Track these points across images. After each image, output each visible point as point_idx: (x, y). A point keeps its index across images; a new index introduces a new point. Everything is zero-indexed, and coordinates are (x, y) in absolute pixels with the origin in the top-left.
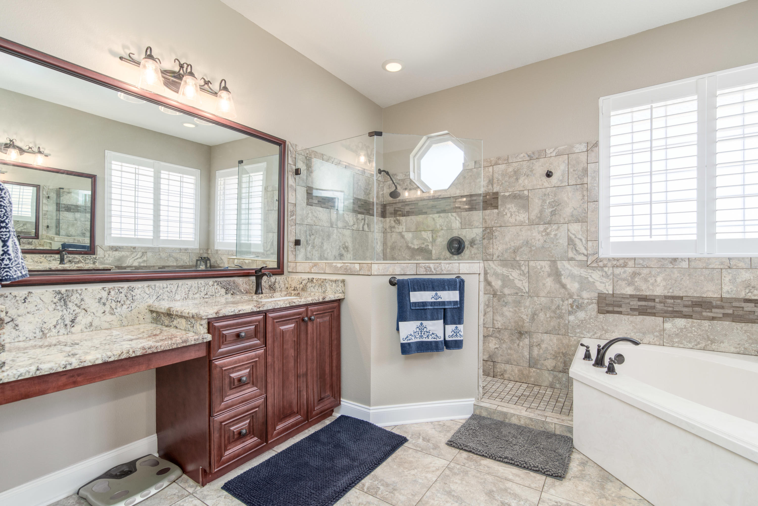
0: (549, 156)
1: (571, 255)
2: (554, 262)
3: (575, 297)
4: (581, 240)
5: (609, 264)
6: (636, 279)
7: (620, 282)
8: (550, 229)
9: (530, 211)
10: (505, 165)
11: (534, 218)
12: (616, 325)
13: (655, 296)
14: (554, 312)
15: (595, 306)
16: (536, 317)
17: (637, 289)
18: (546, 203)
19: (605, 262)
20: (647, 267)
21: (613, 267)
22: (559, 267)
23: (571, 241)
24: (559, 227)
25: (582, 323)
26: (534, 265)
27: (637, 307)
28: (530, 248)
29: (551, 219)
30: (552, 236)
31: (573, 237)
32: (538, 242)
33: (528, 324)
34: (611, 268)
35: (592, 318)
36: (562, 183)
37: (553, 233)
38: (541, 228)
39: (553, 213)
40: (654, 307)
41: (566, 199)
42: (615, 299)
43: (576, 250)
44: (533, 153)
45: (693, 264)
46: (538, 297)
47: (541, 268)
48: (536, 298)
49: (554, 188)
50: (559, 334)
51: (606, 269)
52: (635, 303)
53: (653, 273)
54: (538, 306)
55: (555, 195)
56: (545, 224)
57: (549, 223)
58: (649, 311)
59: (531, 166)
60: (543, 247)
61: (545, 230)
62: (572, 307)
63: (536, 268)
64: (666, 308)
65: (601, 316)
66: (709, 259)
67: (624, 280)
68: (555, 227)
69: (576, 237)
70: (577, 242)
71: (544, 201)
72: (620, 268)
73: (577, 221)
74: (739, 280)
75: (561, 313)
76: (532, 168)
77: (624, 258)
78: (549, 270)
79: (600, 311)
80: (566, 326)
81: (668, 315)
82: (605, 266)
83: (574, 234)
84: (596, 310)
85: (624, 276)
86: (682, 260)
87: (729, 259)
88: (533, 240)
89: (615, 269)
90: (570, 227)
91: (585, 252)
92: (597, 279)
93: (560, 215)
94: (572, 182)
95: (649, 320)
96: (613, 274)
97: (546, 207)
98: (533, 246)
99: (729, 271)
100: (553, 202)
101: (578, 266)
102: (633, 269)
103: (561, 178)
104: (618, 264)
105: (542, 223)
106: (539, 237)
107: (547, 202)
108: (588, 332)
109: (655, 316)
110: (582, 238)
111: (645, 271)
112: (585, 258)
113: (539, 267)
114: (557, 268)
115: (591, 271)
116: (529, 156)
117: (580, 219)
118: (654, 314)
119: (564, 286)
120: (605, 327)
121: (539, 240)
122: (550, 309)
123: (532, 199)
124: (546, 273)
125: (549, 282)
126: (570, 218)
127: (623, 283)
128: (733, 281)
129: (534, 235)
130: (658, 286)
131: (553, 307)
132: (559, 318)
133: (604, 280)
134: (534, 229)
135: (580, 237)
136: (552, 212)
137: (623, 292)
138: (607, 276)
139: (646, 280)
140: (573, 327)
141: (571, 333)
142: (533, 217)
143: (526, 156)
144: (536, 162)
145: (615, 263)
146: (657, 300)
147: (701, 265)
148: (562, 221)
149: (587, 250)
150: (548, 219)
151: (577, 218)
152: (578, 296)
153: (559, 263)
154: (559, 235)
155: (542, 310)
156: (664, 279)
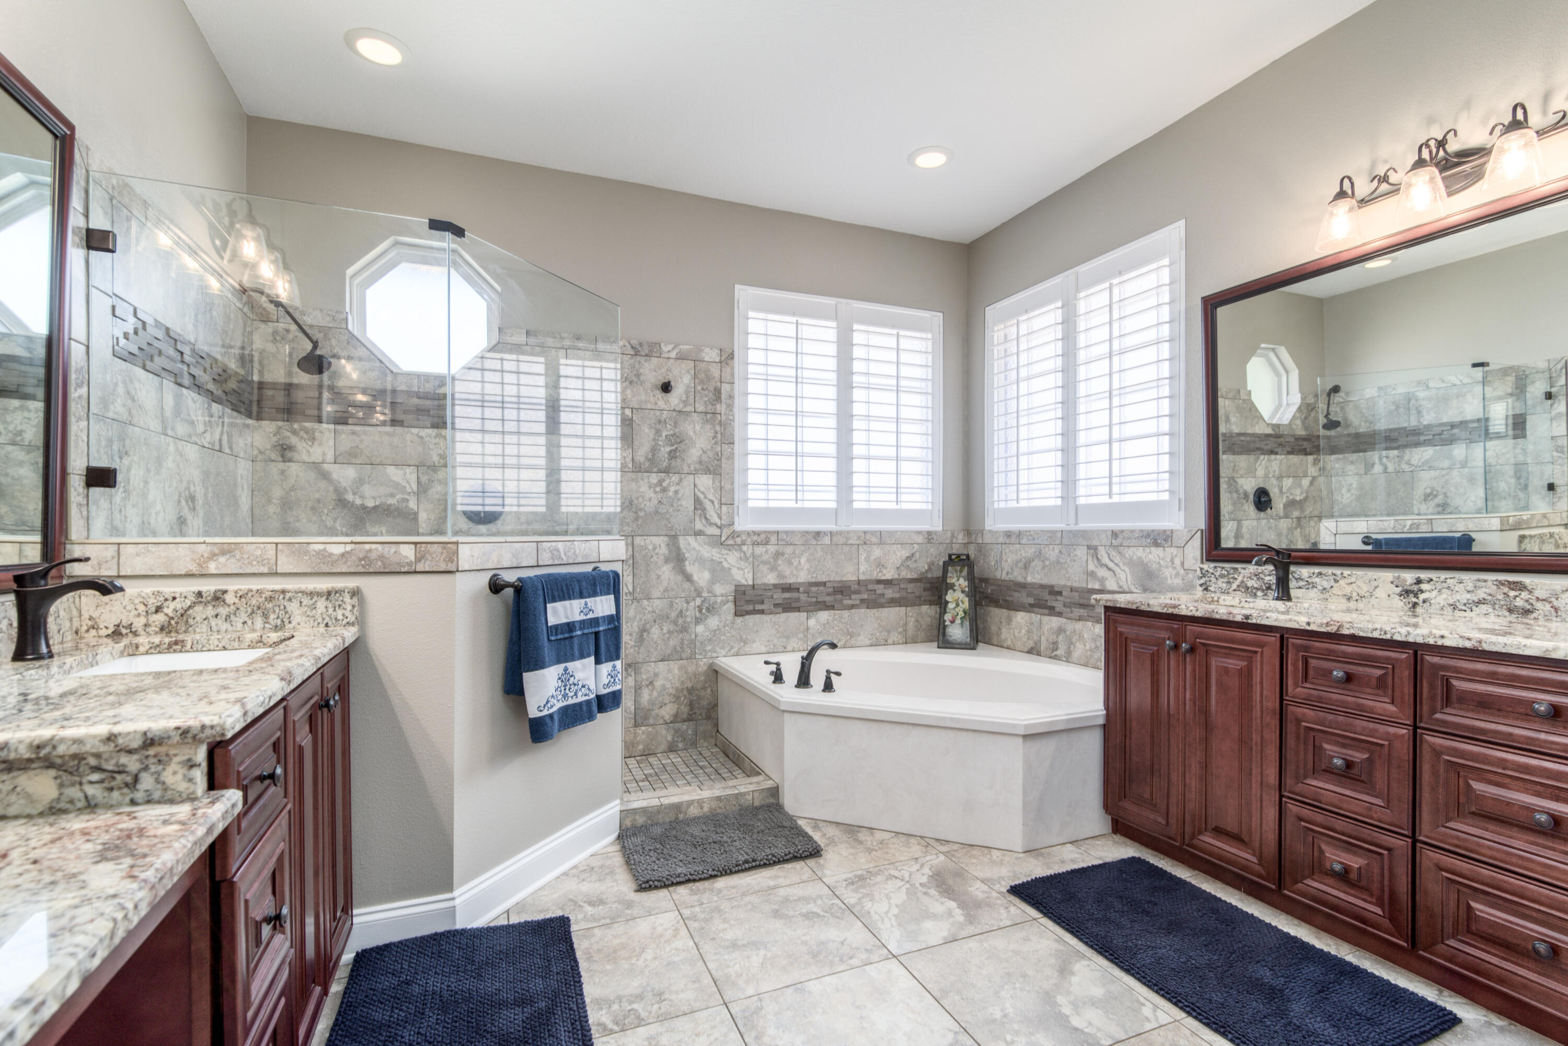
0: (666, 356)
1: (699, 526)
2: (674, 538)
3: (705, 594)
4: (712, 502)
5: (749, 541)
6: (780, 562)
7: (761, 567)
8: (667, 482)
9: (635, 447)
10: (590, 353)
11: (642, 460)
12: (757, 631)
13: (799, 583)
14: (675, 622)
15: (731, 606)
16: (645, 634)
17: (781, 576)
18: (661, 435)
19: (744, 537)
20: (791, 544)
21: (753, 544)
22: (682, 546)
23: (698, 504)
24: (681, 480)
25: (714, 635)
26: (643, 543)
27: (781, 602)
28: (636, 512)
29: (670, 464)
30: (671, 494)
31: (702, 496)
32: (648, 503)
33: (632, 650)
34: (751, 547)
35: (728, 625)
36: (685, 406)
37: (673, 489)
38: (654, 478)
39: (673, 455)
40: (798, 600)
41: (692, 434)
42: (755, 592)
43: (706, 518)
44: (641, 344)
45: (835, 539)
46: (649, 598)
47: (654, 549)
48: (645, 602)
49: (674, 414)
50: (681, 659)
51: (745, 548)
52: (779, 596)
53: (797, 552)
54: (649, 616)
55: (676, 425)
56: (660, 471)
57: (667, 471)
58: (793, 605)
59: (637, 366)
60: (657, 512)
61: (660, 483)
62: (700, 611)
63: (646, 548)
64: (809, 599)
65: (739, 620)
66: (848, 532)
67: (765, 563)
68: (675, 478)
69: (706, 497)
70: (708, 504)
71: (658, 432)
72: (761, 547)
73: (707, 471)
74: (872, 558)
75: (685, 622)
76: (638, 371)
77: (765, 532)
78: (667, 552)
79: (738, 614)
80: (693, 642)
81: (812, 608)
82: (743, 543)
83: (703, 493)
84: (733, 611)
85: (765, 557)
86: (825, 533)
87: (865, 532)
88: (640, 500)
89: (756, 548)
90: (697, 481)
91: (718, 522)
92: (734, 563)
93: (683, 460)
94: (700, 408)
95: (793, 616)
96: (753, 554)
97: (661, 443)
98: (641, 510)
99: (865, 547)
100: (672, 435)
101: (709, 544)
102: (776, 547)
103: (684, 398)
104: (759, 540)
105: (655, 470)
106: (650, 494)
107: (664, 435)
108: (723, 648)
109: (799, 611)
110: (714, 499)
111: (789, 550)
112: (717, 532)
113: (650, 547)
114: (679, 548)
115: (725, 552)
116: (632, 347)
117: (712, 469)
118: (798, 609)
119: (688, 578)
120: (744, 637)
121: (650, 500)
122: (668, 618)
123: (638, 425)
124: (662, 557)
125: (667, 573)
126: (698, 466)
127: (764, 568)
128: (867, 559)
129: (642, 489)
130: (802, 569)
131: (673, 615)
132: (681, 632)
133: (743, 564)
134: (643, 479)
135: (711, 497)
136: (671, 452)
137: (766, 581)
138: (746, 559)
139: (790, 563)
140: (702, 643)
141: (700, 654)
142: (640, 458)
143: (629, 347)
144: (646, 361)
145: (755, 538)
146: (801, 589)
147: (842, 540)
148: (686, 470)
149: (720, 519)
150: (665, 464)
151: (708, 467)
152: (708, 592)
153: (681, 538)
154: (681, 492)
155: (655, 621)
156: (808, 560)
